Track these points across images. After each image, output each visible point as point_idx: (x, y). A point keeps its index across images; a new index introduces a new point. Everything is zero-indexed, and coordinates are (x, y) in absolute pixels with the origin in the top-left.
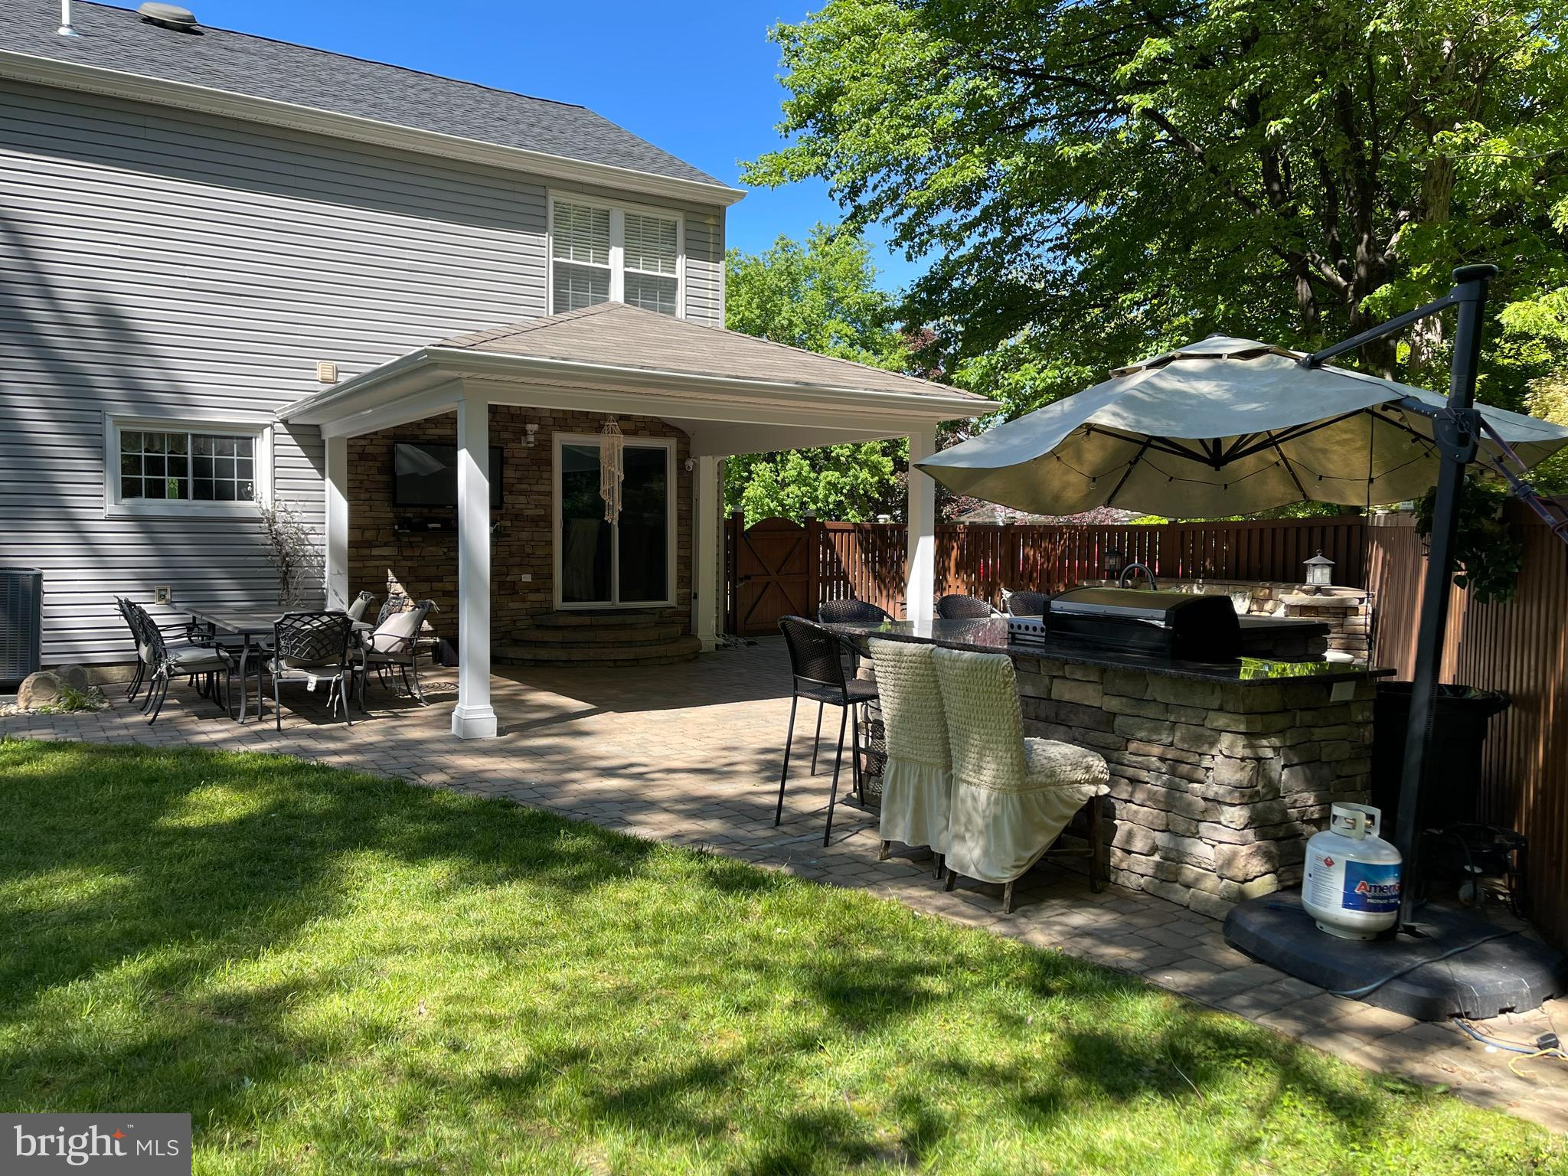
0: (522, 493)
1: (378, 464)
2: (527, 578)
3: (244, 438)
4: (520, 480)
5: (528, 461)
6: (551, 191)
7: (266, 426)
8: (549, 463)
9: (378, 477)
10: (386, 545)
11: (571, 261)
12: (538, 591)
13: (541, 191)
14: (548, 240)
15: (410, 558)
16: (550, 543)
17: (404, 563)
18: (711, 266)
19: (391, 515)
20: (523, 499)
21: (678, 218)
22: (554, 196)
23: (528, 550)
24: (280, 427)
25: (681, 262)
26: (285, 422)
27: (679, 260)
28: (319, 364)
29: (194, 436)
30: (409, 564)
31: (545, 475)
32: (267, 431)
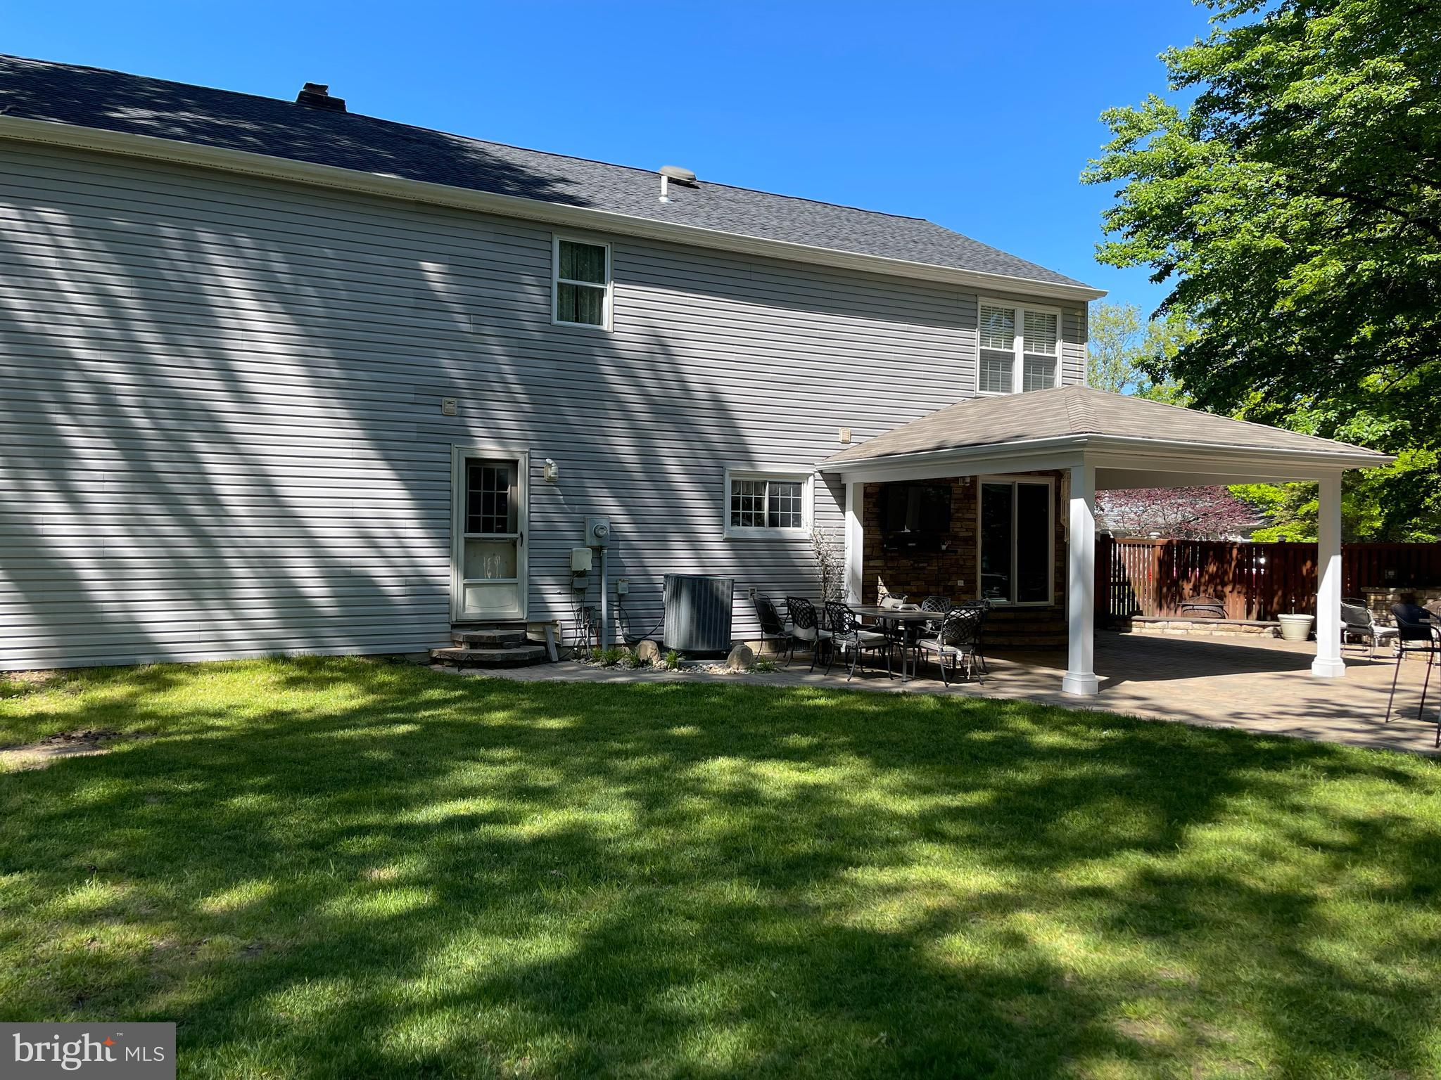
0: (959, 520)
1: (874, 500)
2: (961, 583)
3: (796, 484)
4: (958, 511)
5: (962, 496)
6: (980, 298)
7: (810, 475)
8: (975, 497)
9: (875, 510)
10: (878, 558)
11: (990, 348)
12: (966, 593)
13: (973, 299)
14: (977, 334)
15: (889, 568)
16: (974, 557)
17: (888, 572)
18: (1078, 346)
19: (881, 537)
20: (959, 524)
21: (1057, 312)
22: (982, 302)
23: (961, 563)
24: (818, 476)
25: (1059, 345)
26: (821, 472)
27: (1058, 344)
28: (841, 430)
29: (770, 483)
30: (890, 572)
31: (973, 506)
32: (811, 478)
